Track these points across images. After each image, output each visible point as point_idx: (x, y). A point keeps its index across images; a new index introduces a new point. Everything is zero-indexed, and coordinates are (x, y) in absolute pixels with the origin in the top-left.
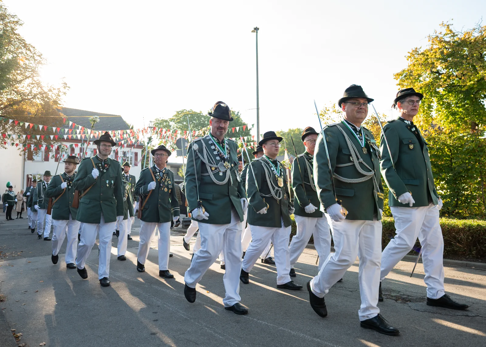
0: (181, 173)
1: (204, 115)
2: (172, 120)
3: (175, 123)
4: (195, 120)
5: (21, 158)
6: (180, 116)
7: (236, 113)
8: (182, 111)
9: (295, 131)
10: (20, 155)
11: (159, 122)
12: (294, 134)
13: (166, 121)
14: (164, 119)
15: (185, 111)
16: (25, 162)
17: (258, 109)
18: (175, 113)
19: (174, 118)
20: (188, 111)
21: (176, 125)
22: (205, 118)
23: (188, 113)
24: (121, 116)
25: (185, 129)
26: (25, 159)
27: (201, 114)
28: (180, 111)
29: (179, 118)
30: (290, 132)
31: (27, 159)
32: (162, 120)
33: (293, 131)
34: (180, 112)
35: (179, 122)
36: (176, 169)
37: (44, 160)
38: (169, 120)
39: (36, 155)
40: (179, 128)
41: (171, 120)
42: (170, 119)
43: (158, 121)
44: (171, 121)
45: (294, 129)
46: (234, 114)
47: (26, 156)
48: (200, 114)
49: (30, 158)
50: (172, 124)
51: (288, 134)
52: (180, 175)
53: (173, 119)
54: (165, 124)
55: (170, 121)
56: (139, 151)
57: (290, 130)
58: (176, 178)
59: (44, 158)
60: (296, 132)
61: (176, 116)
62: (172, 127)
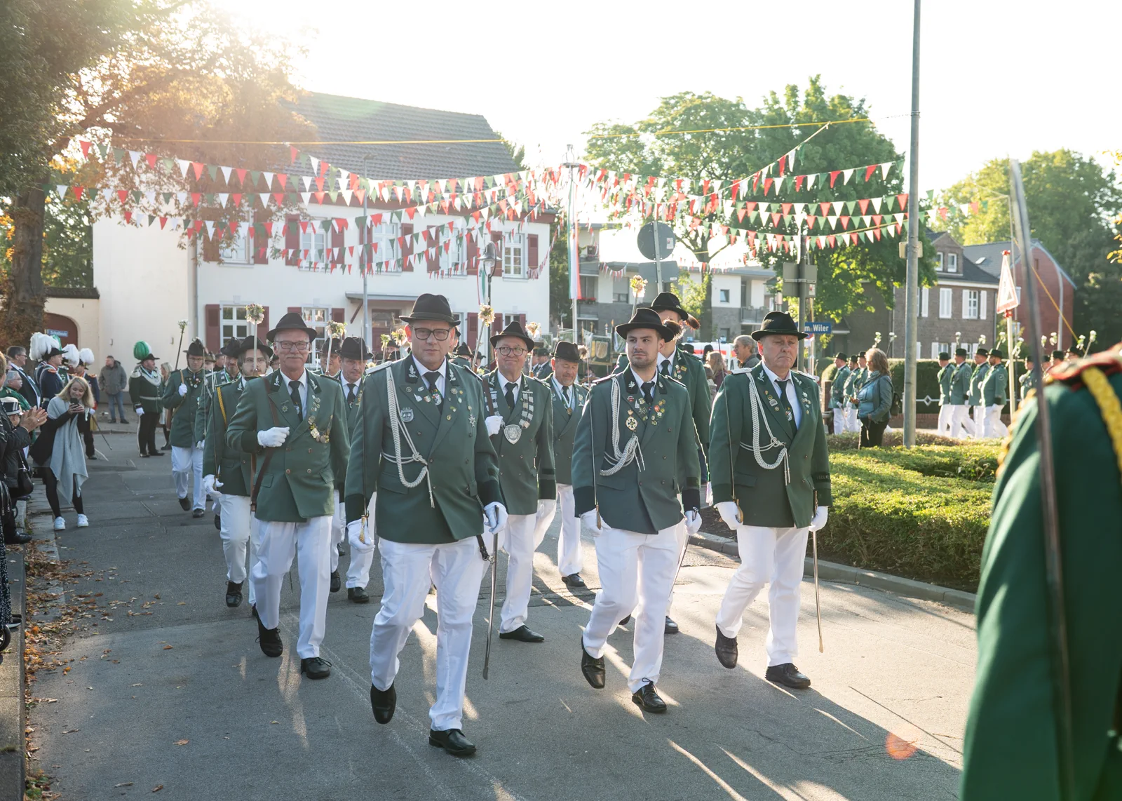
1: (752, 108)
2: (647, 127)
3: (658, 138)
4: (720, 126)
5: (185, 255)
6: (672, 112)
7: (855, 103)
8: (681, 98)
9: (1054, 157)
10: (180, 246)
11: (606, 133)
12: (1049, 169)
13: (629, 131)
14: (621, 124)
15: (689, 97)
16: (199, 269)
17: (915, 116)
18: (658, 104)
19: (655, 119)
20: (700, 97)
21: (659, 142)
22: (753, 121)
23: (698, 102)
24: (485, 117)
25: (690, 157)
26: (195, 259)
27: (742, 107)
28: (673, 98)
29: (669, 118)
30: (1036, 162)
31: (201, 259)
32: (616, 128)
33: (1046, 158)
34: (672, 102)
35: (668, 136)
37: (252, 261)
38: (636, 127)
39: (229, 245)
40: (671, 153)
41: (643, 127)
42: (641, 122)
43: (604, 130)
44: (645, 130)
45: (1051, 151)
46: (849, 106)
47: (200, 250)
48: (738, 105)
49: (212, 253)
50: (647, 139)
51: (1029, 169)
53: (649, 125)
54: (624, 140)
55: (640, 129)
56: (542, 231)
59: (252, 254)
60: (1058, 162)
61: (661, 113)
62: (646, 149)
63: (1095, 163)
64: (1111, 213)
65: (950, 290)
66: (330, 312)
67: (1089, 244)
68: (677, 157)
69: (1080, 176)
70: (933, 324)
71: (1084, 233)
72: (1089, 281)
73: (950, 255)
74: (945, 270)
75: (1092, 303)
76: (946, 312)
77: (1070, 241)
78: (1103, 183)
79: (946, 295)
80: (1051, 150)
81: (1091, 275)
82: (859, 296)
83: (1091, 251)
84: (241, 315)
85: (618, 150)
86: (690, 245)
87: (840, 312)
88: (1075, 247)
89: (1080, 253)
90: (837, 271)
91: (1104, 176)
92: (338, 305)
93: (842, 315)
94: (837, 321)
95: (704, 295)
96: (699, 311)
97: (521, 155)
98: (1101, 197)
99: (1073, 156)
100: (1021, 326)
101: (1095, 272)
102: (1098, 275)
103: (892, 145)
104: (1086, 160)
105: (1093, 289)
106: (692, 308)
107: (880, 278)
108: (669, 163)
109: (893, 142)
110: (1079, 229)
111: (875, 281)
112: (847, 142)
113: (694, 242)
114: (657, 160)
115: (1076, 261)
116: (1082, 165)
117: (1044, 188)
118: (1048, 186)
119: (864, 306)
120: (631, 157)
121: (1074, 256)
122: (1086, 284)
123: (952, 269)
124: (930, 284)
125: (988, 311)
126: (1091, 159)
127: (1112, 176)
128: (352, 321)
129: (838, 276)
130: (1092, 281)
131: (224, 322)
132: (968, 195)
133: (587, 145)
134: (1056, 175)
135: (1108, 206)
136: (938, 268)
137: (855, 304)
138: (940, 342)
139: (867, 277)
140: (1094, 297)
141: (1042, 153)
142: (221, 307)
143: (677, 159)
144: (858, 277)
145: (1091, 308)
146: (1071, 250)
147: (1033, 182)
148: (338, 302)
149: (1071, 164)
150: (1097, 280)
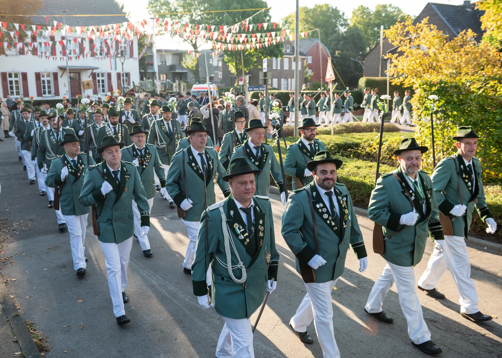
0: (185, 63)
9: (323, 7)
12: (321, 11)
33: (320, 7)
36: (178, 57)
37: (18, 54)
39: (11, 49)
49: (2, 52)
51: (314, 10)
52: (184, 66)
56: (135, 39)
57: (316, 5)
58: (179, 68)
59: (18, 51)
60: (324, 9)
63: (337, 9)
64: (343, 28)
65: (288, 59)
66: (52, 73)
67: (336, 40)
68: (184, 7)
69: (332, 13)
70: (282, 72)
71: (334, 36)
72: (336, 54)
73: (288, 45)
74: (286, 51)
75: (337, 62)
76: (286, 67)
77: (329, 39)
78: (340, 16)
79: (286, 61)
80: (322, 4)
81: (337, 52)
82: (255, 62)
83: (336, 42)
84: (16, 76)
85: (161, 5)
86: (190, 42)
87: (248, 68)
88: (330, 41)
89: (332, 43)
90: (247, 53)
91: (341, 14)
92: (55, 71)
93: (250, 69)
94: (247, 72)
95: (196, 62)
96: (194, 68)
97: (123, 8)
98: (340, 22)
99: (329, 6)
100: (312, 72)
101: (338, 50)
102: (339, 52)
103: (266, 4)
104: (334, 8)
105: (337, 57)
106: (192, 67)
107: (263, 55)
108: (180, 10)
109: (267, 3)
110: (332, 34)
111: (261, 56)
112: (250, 3)
113: (191, 41)
114: (176, 9)
115: (331, 46)
116: (333, 9)
117: (319, 19)
118: (321, 17)
119: (257, 66)
120: (166, 7)
121: (330, 44)
122: (335, 55)
123: (288, 51)
124: (282, 57)
125: (301, 66)
126: (336, 8)
127: (343, 14)
128: (61, 77)
129: (247, 55)
130: (337, 54)
131: (9, 79)
132: (291, 21)
133: (148, 3)
134: (323, 13)
135: (342, 25)
136: (284, 50)
137: (254, 65)
138: (284, 78)
139: (258, 55)
140: (338, 60)
141: (318, 5)
142: (7, 73)
143: (184, 9)
144: (254, 55)
145: (337, 64)
146: (329, 42)
147: (315, 16)
148: (56, 70)
149: (329, 9)
150: (338, 53)
